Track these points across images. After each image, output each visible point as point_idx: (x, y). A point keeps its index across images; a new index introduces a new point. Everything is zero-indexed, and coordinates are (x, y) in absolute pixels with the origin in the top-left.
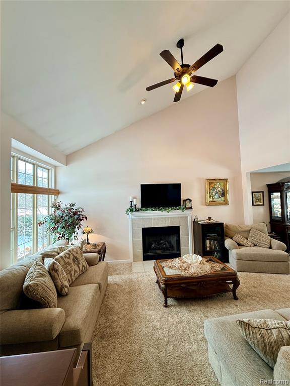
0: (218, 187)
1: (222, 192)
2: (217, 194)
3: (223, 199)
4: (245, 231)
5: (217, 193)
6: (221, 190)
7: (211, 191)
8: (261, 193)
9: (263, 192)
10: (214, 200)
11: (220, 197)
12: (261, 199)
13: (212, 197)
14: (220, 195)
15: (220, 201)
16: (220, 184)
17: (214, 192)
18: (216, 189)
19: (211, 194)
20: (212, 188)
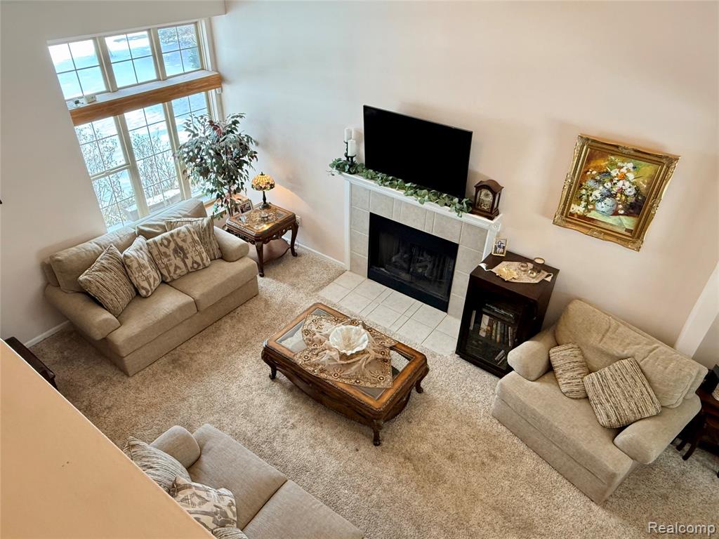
0: (624, 177)
1: (631, 200)
2: (608, 201)
3: (628, 222)
4: (607, 355)
5: (612, 196)
6: (630, 191)
7: (590, 183)
10: (589, 215)
11: (616, 213)
13: (583, 204)
14: (620, 206)
15: (611, 225)
16: (634, 168)
17: (601, 188)
18: (611, 180)
19: (584, 192)
20: (594, 172)
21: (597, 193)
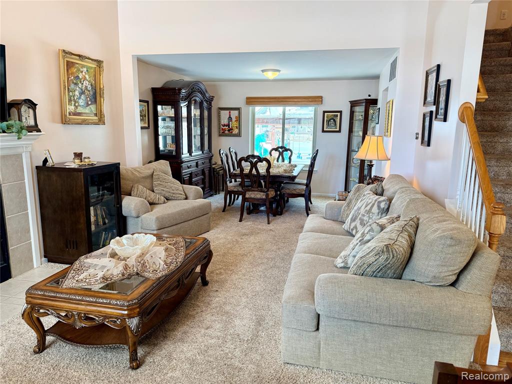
0: (85, 78)
1: (91, 93)
2: (83, 97)
3: (93, 108)
4: (145, 178)
5: (83, 93)
6: (89, 88)
7: (72, 86)
8: (146, 105)
9: (148, 103)
10: (80, 110)
11: (88, 105)
12: (146, 116)
13: (73, 103)
14: (88, 99)
15: (88, 113)
16: (87, 71)
17: (78, 89)
18: (81, 82)
19: (71, 94)
20: (72, 78)
21: (77, 93)
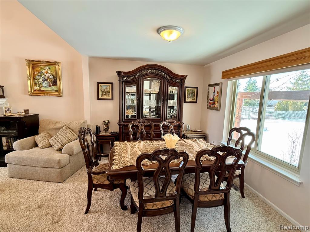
0: (47, 72)
1: (53, 80)
2: (45, 82)
3: (54, 88)
5: (46, 80)
6: (51, 77)
7: (37, 77)
8: (111, 85)
9: (112, 84)
10: (42, 89)
11: (50, 86)
12: (109, 92)
13: (38, 85)
14: (50, 83)
15: (50, 90)
16: (49, 68)
17: (41, 78)
18: (44, 75)
19: (36, 81)
20: (37, 73)
21: (41, 80)
